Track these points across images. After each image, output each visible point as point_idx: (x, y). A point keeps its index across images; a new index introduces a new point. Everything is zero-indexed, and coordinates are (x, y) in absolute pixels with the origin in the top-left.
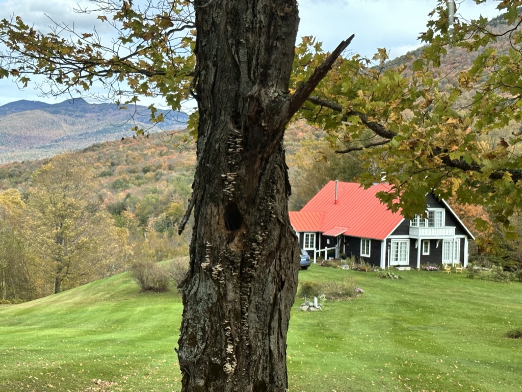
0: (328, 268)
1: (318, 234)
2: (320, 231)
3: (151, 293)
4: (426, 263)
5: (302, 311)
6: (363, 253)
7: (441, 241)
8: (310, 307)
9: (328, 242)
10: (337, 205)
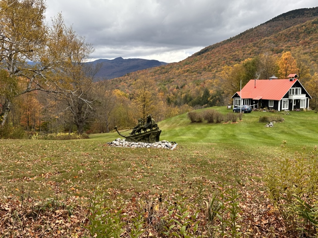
2: (251, 98)
3: (196, 123)
4: (296, 108)
6: (270, 105)
7: (300, 100)
8: (270, 125)
9: (254, 102)
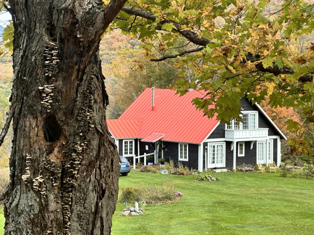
0: (148, 173)
1: (136, 140)
2: (139, 138)
4: (242, 164)
5: (124, 216)
6: (181, 157)
7: (255, 143)
8: (131, 211)
9: (147, 148)
10: (154, 112)
